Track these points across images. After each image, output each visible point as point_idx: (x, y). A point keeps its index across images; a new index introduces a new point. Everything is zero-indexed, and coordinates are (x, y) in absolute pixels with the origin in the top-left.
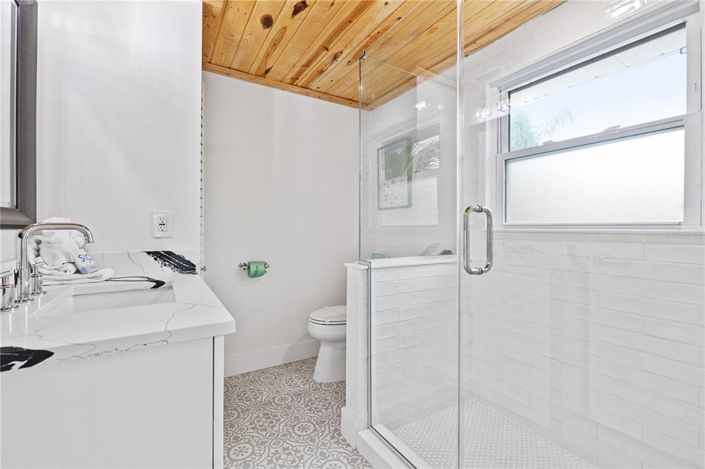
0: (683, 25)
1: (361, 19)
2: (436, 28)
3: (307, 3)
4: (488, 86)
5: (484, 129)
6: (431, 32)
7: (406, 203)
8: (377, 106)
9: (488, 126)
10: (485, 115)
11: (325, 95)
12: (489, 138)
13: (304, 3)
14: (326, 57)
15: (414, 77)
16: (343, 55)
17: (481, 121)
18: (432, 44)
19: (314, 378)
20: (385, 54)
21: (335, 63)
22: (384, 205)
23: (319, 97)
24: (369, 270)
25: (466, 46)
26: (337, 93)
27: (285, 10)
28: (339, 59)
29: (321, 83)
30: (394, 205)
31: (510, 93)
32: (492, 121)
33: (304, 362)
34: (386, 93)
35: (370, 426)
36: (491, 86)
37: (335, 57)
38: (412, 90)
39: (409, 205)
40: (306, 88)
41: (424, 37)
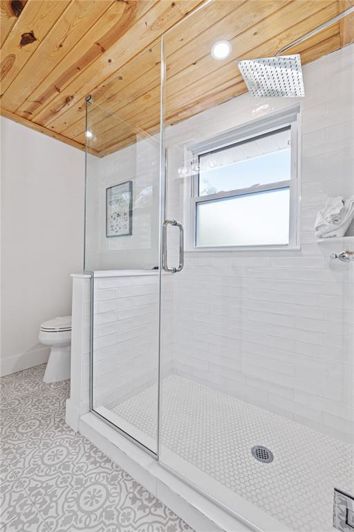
0: (289, 127)
1: (89, 69)
2: (150, 96)
3: (36, 36)
4: (185, 149)
5: (183, 182)
6: (146, 98)
7: (127, 231)
8: (106, 155)
9: (185, 181)
10: (185, 172)
11: (58, 135)
12: (186, 187)
13: (32, 34)
14: (58, 98)
15: (134, 134)
16: (75, 100)
17: (181, 176)
18: (147, 108)
19: (44, 381)
20: (110, 108)
21: (67, 107)
22: (110, 233)
23: (54, 137)
24: (92, 278)
25: (167, 119)
26: (71, 135)
27: (12, 36)
28: (71, 103)
29: (55, 122)
30: (118, 234)
31: (199, 156)
32: (188, 178)
33: (35, 368)
34: (113, 144)
35: (92, 409)
36: (188, 149)
37: (67, 100)
38: (133, 146)
39: (131, 234)
40: (40, 125)
41: (141, 101)
